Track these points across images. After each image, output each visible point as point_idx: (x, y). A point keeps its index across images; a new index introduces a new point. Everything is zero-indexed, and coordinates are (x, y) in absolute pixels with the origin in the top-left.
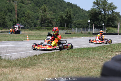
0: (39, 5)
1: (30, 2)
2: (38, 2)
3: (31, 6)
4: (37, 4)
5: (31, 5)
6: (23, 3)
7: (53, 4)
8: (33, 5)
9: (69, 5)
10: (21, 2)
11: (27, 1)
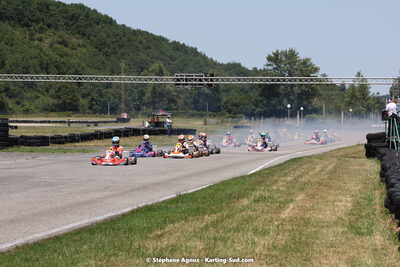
0: (106, 49)
1: (81, 42)
2: (104, 44)
5: (84, 50)
6: (66, 46)
7: (141, 46)
8: (91, 49)
10: (60, 43)
11: (74, 41)
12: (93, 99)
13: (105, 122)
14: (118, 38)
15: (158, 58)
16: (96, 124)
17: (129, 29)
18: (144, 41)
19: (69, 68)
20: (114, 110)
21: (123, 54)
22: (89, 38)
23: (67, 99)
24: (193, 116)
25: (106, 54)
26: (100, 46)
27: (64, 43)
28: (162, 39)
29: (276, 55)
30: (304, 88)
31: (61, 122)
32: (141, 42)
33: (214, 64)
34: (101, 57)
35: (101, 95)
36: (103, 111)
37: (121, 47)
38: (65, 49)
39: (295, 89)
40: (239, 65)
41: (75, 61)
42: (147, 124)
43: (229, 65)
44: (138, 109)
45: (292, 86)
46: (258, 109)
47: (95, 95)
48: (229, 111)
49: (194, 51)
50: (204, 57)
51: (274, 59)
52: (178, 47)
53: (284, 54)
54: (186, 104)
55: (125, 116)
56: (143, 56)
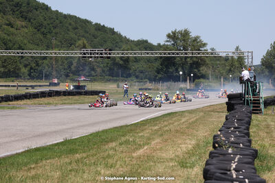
0: (43, 30)
1: (24, 24)
2: (41, 25)
3: (26, 33)
4: (39, 28)
5: (26, 30)
6: (12, 27)
7: (70, 27)
8: (31, 29)
9: (99, 30)
10: (8, 25)
11: (19, 23)
12: (31, 68)
13: (40, 86)
14: (52, 21)
15: (83, 36)
16: (33, 87)
17: (61, 13)
18: (73, 23)
19: (14, 44)
20: (48, 77)
21: (56, 33)
22: (29, 21)
23: (11, 68)
24: (109, 81)
25: (43, 33)
26: (38, 27)
27: (10, 25)
28: (86, 22)
29: (174, 33)
30: (195, 59)
31: (6, 86)
32: (70, 24)
33: (127, 41)
34: (39, 36)
35: (37, 65)
36: (39, 78)
37: (55, 28)
38: (11, 29)
39: (189, 59)
40: (146, 41)
41: (19, 39)
42: (72, 88)
43: (138, 41)
44: (67, 76)
45: (186, 58)
46: (160, 76)
47: (33, 65)
48: (137, 77)
49: (112, 31)
50: (120, 36)
51: (173, 36)
52: (100, 28)
53: (180, 32)
54: (103, 71)
55: (56, 81)
56: (72, 35)
